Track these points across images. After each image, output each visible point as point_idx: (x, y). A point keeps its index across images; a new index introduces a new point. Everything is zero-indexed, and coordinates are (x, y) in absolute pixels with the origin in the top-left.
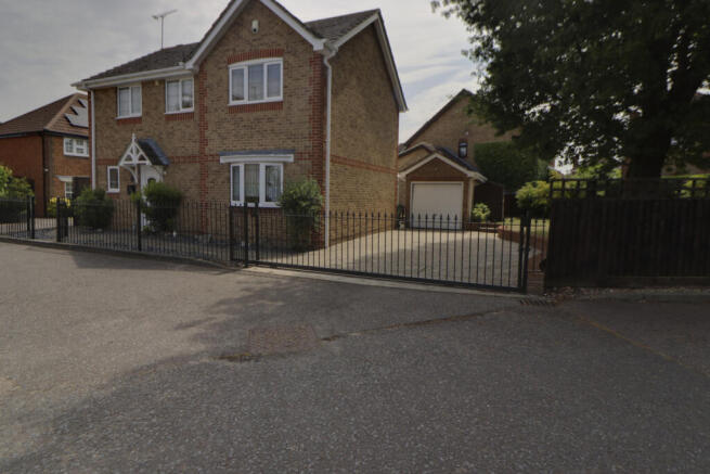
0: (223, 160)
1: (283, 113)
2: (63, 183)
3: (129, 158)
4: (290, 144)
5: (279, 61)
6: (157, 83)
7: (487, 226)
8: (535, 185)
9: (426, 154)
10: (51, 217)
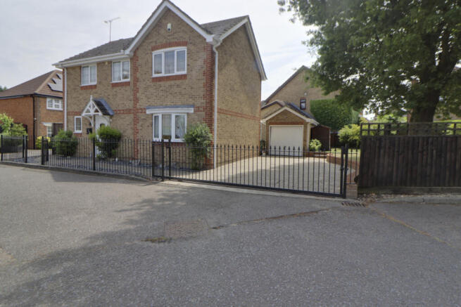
0: (148, 112)
1: (187, 81)
2: (45, 127)
3: (88, 111)
4: (191, 101)
5: (184, 48)
6: (107, 63)
7: (319, 154)
8: (350, 127)
9: (279, 107)
10: (38, 149)
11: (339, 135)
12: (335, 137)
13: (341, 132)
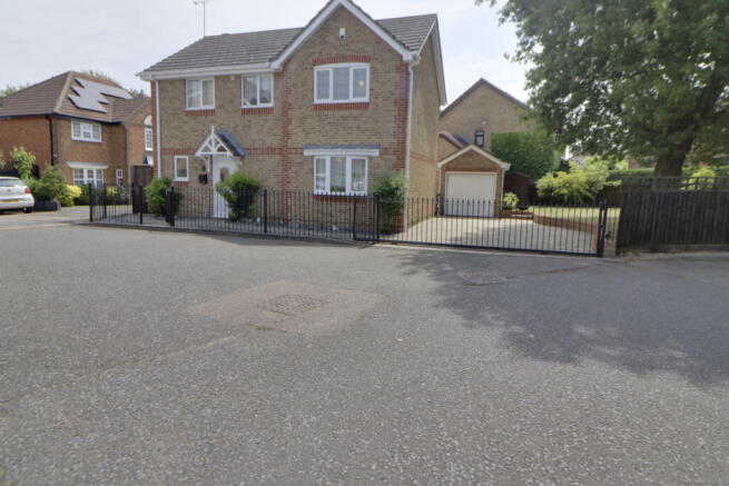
0: (307, 153)
1: (369, 113)
2: (71, 169)
3: (207, 149)
4: (375, 140)
5: (366, 66)
6: (233, 79)
7: (517, 213)
8: (555, 176)
11: (538, 186)
12: (533, 189)
13: (542, 183)
